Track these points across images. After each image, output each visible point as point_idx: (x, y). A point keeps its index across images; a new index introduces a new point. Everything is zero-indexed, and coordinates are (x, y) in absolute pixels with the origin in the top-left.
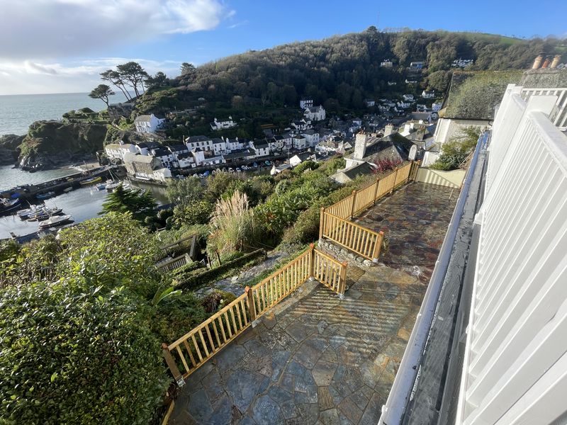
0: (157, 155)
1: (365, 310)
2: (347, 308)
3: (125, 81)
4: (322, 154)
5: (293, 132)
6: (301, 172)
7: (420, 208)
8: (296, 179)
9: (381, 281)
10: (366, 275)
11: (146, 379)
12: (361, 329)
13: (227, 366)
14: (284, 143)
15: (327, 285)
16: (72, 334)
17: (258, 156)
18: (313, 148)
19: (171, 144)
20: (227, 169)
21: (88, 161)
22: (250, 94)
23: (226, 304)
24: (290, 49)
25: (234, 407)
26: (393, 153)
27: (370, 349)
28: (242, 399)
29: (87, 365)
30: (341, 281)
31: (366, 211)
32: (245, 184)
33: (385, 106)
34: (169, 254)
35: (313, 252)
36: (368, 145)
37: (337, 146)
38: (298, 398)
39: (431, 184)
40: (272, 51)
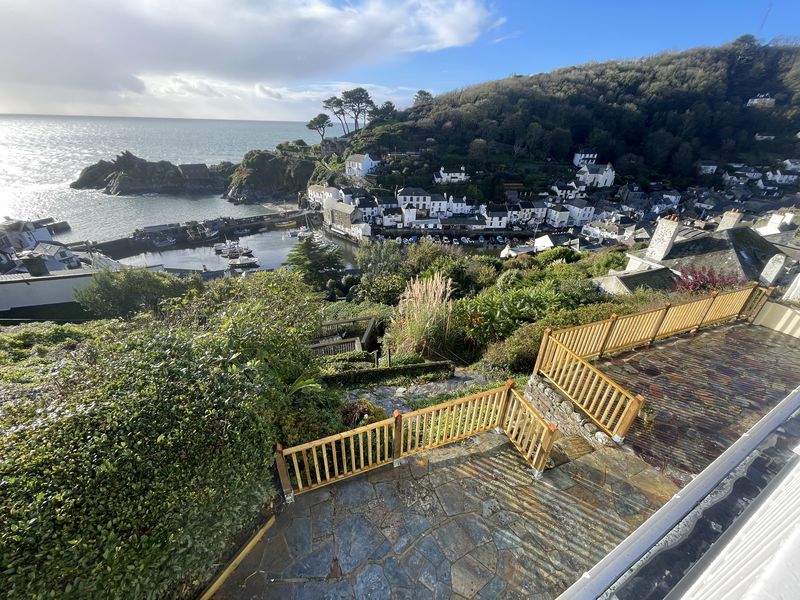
0: (360, 206)
1: (569, 511)
2: (540, 495)
3: (347, 111)
4: (592, 239)
5: (551, 200)
6: (547, 262)
7: (745, 375)
8: (535, 271)
9: (616, 476)
10: (592, 457)
11: (243, 479)
12: (552, 538)
13: (346, 504)
14: (533, 214)
15: (519, 449)
16: (192, 399)
17: (488, 226)
18: (578, 229)
19: (379, 194)
20: (441, 238)
21: (289, 201)
22: (498, 138)
23: (370, 422)
24: (578, 72)
25: (336, 560)
26: (729, 262)
27: (556, 577)
28: (348, 554)
29: (192, 439)
30: (542, 450)
31: (629, 353)
32: (456, 263)
33: (738, 176)
34: (340, 332)
35: (509, 393)
36: (679, 239)
37: (621, 232)
38: (420, 593)
39: (789, 337)
40: (548, 76)
